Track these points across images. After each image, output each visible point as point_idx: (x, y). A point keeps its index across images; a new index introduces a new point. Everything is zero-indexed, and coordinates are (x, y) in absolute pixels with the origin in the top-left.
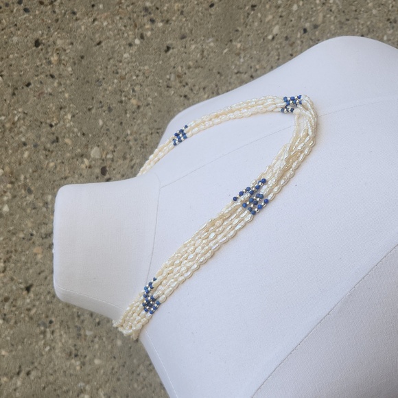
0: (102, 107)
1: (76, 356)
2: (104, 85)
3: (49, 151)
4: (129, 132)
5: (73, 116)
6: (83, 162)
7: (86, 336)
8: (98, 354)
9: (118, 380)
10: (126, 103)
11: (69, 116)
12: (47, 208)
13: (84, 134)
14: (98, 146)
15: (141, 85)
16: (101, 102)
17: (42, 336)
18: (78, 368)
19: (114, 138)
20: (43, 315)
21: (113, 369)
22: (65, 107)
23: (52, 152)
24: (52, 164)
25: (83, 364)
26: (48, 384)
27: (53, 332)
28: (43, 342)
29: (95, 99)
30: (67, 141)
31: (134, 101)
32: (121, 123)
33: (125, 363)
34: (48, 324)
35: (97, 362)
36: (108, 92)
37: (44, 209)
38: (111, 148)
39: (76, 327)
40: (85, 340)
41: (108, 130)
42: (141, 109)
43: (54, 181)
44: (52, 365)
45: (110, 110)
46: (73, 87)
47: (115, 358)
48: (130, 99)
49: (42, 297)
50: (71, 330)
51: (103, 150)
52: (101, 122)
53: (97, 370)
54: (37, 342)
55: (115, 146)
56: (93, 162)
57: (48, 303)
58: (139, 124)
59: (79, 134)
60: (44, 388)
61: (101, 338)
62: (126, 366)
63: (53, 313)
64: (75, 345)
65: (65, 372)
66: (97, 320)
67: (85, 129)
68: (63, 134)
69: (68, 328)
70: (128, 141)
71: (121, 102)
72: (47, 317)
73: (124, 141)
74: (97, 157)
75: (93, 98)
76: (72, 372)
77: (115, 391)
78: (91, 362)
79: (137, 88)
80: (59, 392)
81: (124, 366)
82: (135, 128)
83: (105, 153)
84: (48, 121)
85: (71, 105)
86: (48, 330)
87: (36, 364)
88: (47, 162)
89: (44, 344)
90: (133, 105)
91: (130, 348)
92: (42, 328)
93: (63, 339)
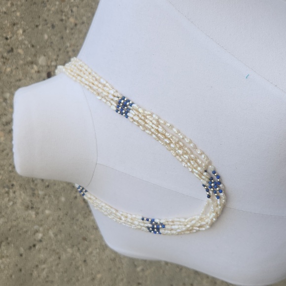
0: (47, 24)
1: (32, 208)
2: (48, 6)
3: (6, 59)
4: (68, 44)
5: (24, 31)
6: (32, 68)
7: (38, 194)
8: (48, 207)
9: (63, 223)
10: (66, 22)
11: (21, 31)
12: (6, 103)
13: (33, 46)
14: (45, 56)
15: (78, 7)
16: (46, 20)
17: (6, 195)
18: (34, 216)
19: (56, 49)
20: (7, 180)
21: (59, 216)
22: (17, 24)
23: (8, 60)
24: (8, 70)
25: (37, 214)
26: (12, 227)
27: (14, 192)
28: (8, 199)
29: (41, 17)
30: (20, 51)
31: (72, 20)
32: (62, 38)
33: (68, 212)
34: (11, 186)
35: (47, 212)
36: (51, 12)
37: (4, 104)
38: (55, 57)
39: (32, 188)
40: (38, 197)
41: (52, 43)
42: (78, 27)
43: (11, 83)
44: (15, 214)
45: (53, 26)
46: (23, 7)
47: (60, 209)
48: (68, 18)
49: (6, 168)
50: (28, 190)
51: (49, 58)
52: (46, 37)
53: (48, 217)
54: (3, 199)
55: (58, 56)
56: (41, 68)
57: (10, 172)
58: (76, 39)
59: (29, 46)
60: (10, 230)
61: (49, 196)
62: (68, 215)
63: (14, 179)
64: (31, 201)
65: (24, 219)
66: (47, 184)
67: (34, 42)
68: (16, 46)
69: (26, 189)
70: (68, 52)
71: (62, 20)
72: (10, 181)
73: (65, 52)
74: (44, 64)
75: (39, 17)
76: (29, 219)
77: (61, 231)
78: (43, 212)
79: (75, 9)
80: (21, 232)
81: (67, 214)
82: (73, 42)
83: (50, 61)
84: (4, 35)
85: (22, 22)
86: (11, 191)
87: (3, 214)
88: (4, 68)
89: (9, 200)
90: (71, 23)
91: (72, 203)
92: (7, 189)
93: (22, 197)
